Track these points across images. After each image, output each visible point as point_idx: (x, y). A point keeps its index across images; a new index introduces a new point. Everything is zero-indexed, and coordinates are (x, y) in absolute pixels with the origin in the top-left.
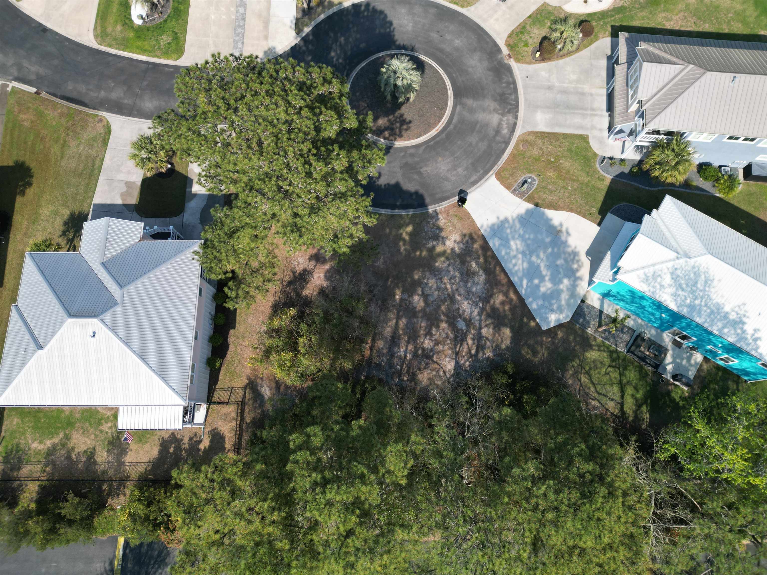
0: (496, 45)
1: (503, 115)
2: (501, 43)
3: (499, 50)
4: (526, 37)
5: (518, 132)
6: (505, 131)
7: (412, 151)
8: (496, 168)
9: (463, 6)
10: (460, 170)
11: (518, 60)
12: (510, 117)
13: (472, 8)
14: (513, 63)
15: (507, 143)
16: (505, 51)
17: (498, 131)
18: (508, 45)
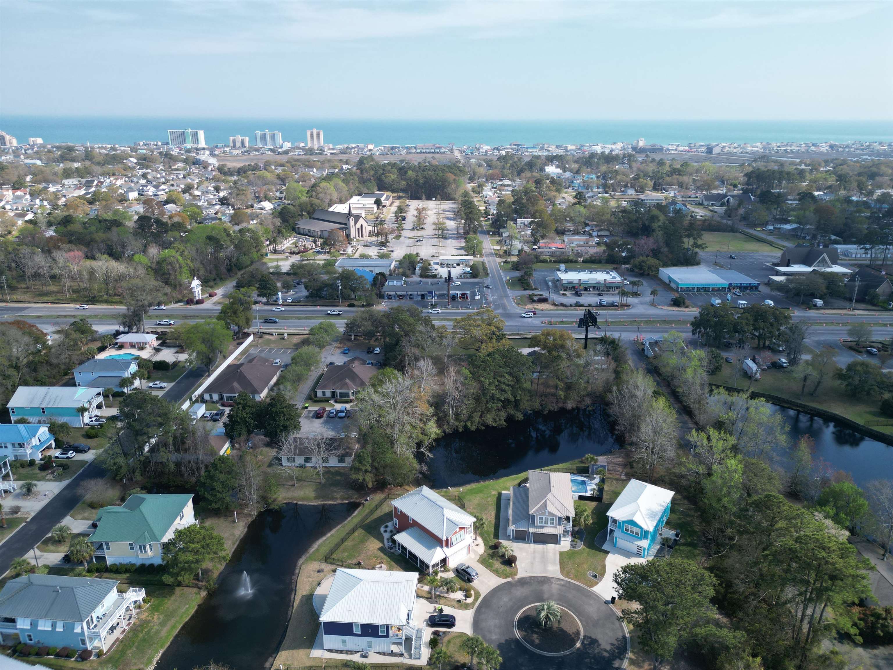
0: (506, 583)
1: (552, 583)
2: (503, 581)
3: (509, 582)
4: (501, 570)
5: (562, 577)
6: (562, 583)
7: (584, 623)
8: (586, 587)
9: (480, 596)
10: (591, 602)
11: (516, 574)
12: (552, 580)
13: (481, 592)
14: (517, 577)
15: (570, 582)
16: (509, 579)
17: (563, 585)
18: (506, 578)
